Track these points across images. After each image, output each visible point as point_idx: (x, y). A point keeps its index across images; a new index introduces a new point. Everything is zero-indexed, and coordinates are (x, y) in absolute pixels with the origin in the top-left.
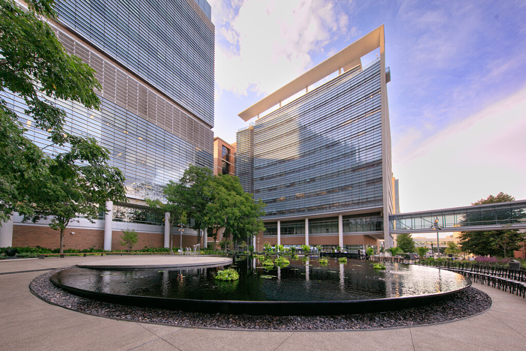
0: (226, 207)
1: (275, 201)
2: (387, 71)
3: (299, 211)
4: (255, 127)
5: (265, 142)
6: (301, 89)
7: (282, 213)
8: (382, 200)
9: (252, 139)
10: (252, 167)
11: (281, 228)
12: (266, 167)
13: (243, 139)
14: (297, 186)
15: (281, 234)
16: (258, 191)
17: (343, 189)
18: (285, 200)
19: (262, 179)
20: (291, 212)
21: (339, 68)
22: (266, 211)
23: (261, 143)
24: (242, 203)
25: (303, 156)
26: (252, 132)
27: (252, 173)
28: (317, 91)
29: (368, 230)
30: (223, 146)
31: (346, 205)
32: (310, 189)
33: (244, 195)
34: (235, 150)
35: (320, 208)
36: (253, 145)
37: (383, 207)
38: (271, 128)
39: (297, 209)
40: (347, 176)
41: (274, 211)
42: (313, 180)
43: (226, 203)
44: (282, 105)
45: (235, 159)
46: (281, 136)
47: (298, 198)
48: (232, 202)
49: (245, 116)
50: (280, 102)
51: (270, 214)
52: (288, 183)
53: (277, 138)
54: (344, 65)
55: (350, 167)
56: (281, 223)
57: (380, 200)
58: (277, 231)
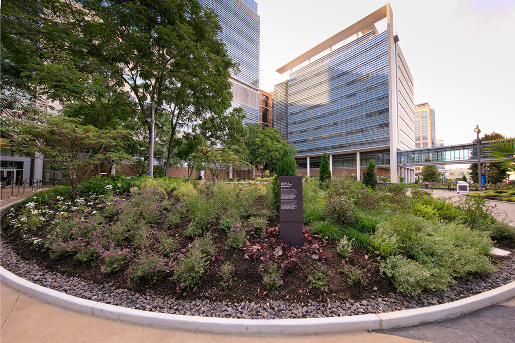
0: (271, 152)
1: (305, 141)
2: (395, 35)
3: (325, 148)
4: (289, 81)
5: (297, 93)
6: (326, 48)
7: (311, 150)
8: (389, 140)
9: (287, 91)
10: (287, 113)
11: (310, 163)
12: (298, 113)
13: (279, 90)
14: (323, 129)
15: (310, 168)
16: (291, 133)
17: (361, 131)
18: (314, 140)
19: (295, 123)
20: (318, 149)
21: (357, 32)
22: (298, 149)
23: (294, 94)
24: (281, 148)
25: (332, 103)
26: (287, 84)
27: (287, 118)
28: (339, 50)
29: (381, 164)
30: (263, 95)
31: (362, 144)
32: (333, 131)
33: (282, 142)
34: (273, 98)
35: (341, 146)
36: (287, 95)
37: (389, 146)
38: (301, 81)
39: (323, 147)
40: (363, 120)
41: (305, 149)
42: (336, 124)
43: (271, 149)
44: (311, 62)
45: (273, 105)
46: (310, 88)
47: (324, 138)
48: (274, 148)
49: (281, 71)
50: (309, 58)
51: (302, 151)
52: (316, 126)
53: (307, 89)
54: (361, 29)
55: (365, 113)
56: (310, 158)
57: (387, 140)
58: (307, 166)
